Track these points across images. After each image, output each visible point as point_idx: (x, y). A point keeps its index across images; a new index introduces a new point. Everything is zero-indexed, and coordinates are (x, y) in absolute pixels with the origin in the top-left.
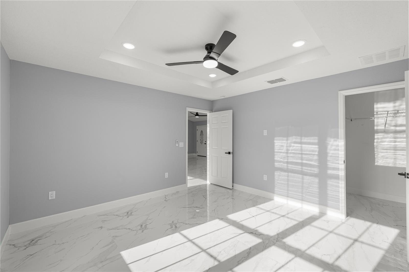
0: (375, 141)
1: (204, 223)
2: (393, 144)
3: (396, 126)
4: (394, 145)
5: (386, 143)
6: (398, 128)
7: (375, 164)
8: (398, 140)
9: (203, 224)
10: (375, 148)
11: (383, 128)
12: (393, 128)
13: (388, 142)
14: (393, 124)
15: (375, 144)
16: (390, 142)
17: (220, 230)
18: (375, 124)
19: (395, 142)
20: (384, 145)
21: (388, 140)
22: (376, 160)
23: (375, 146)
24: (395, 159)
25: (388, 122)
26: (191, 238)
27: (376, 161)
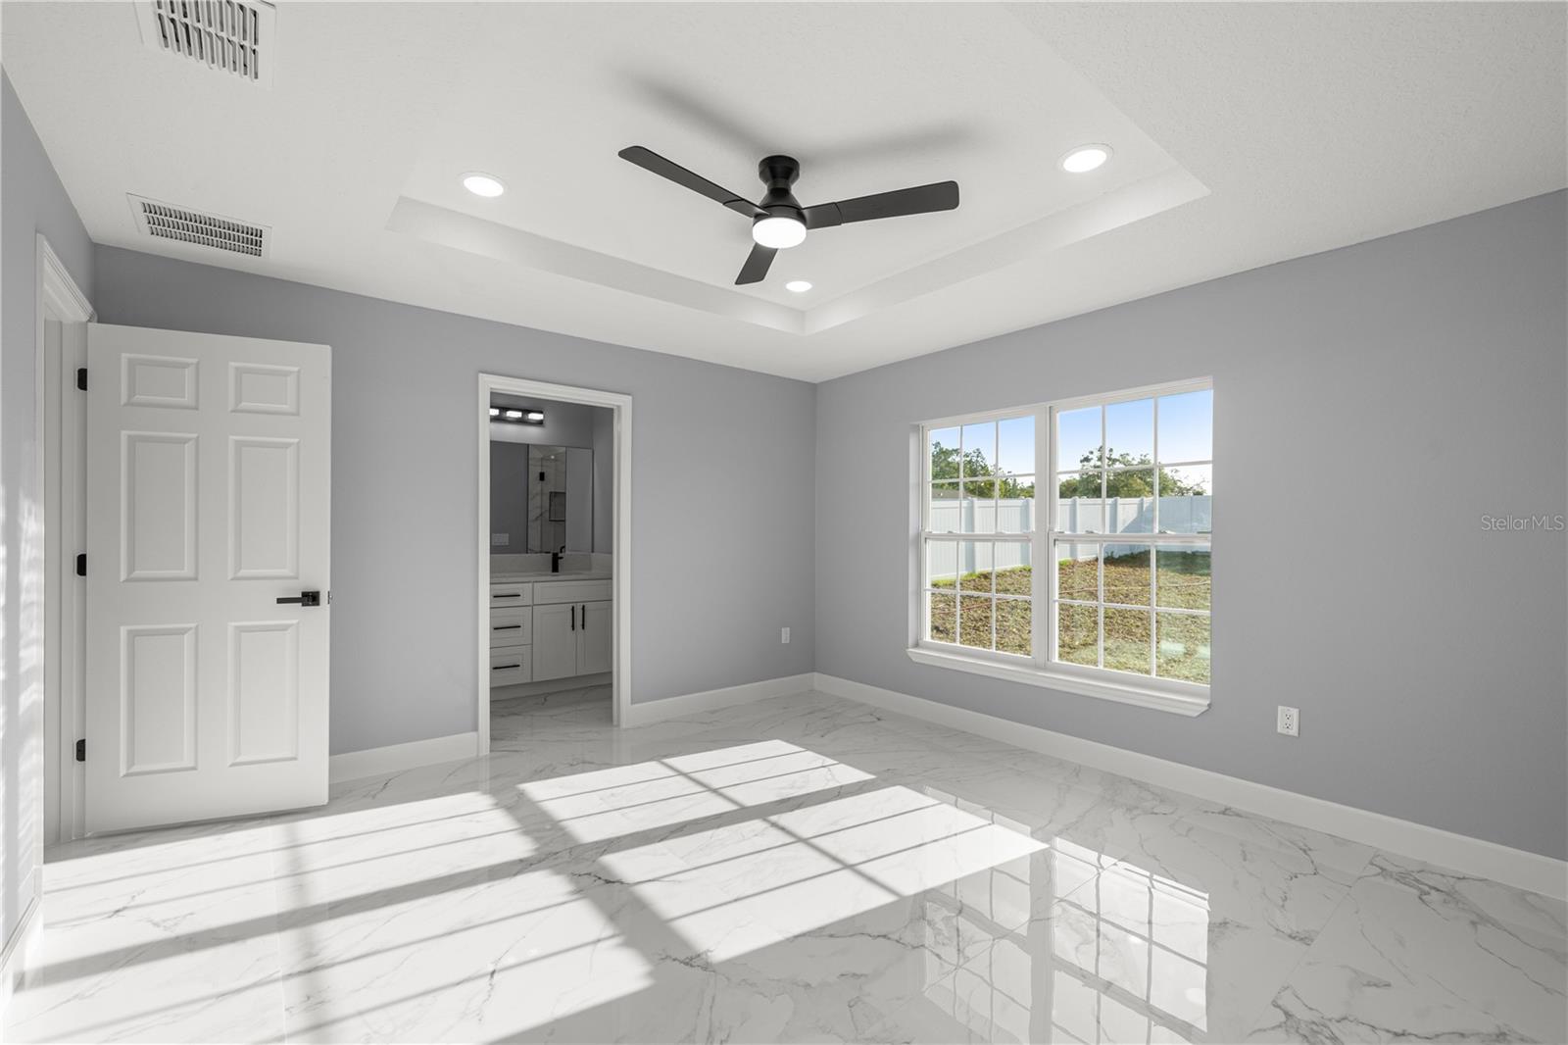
1: (796, 937)
9: (803, 935)
17: (729, 899)
26: (846, 874)
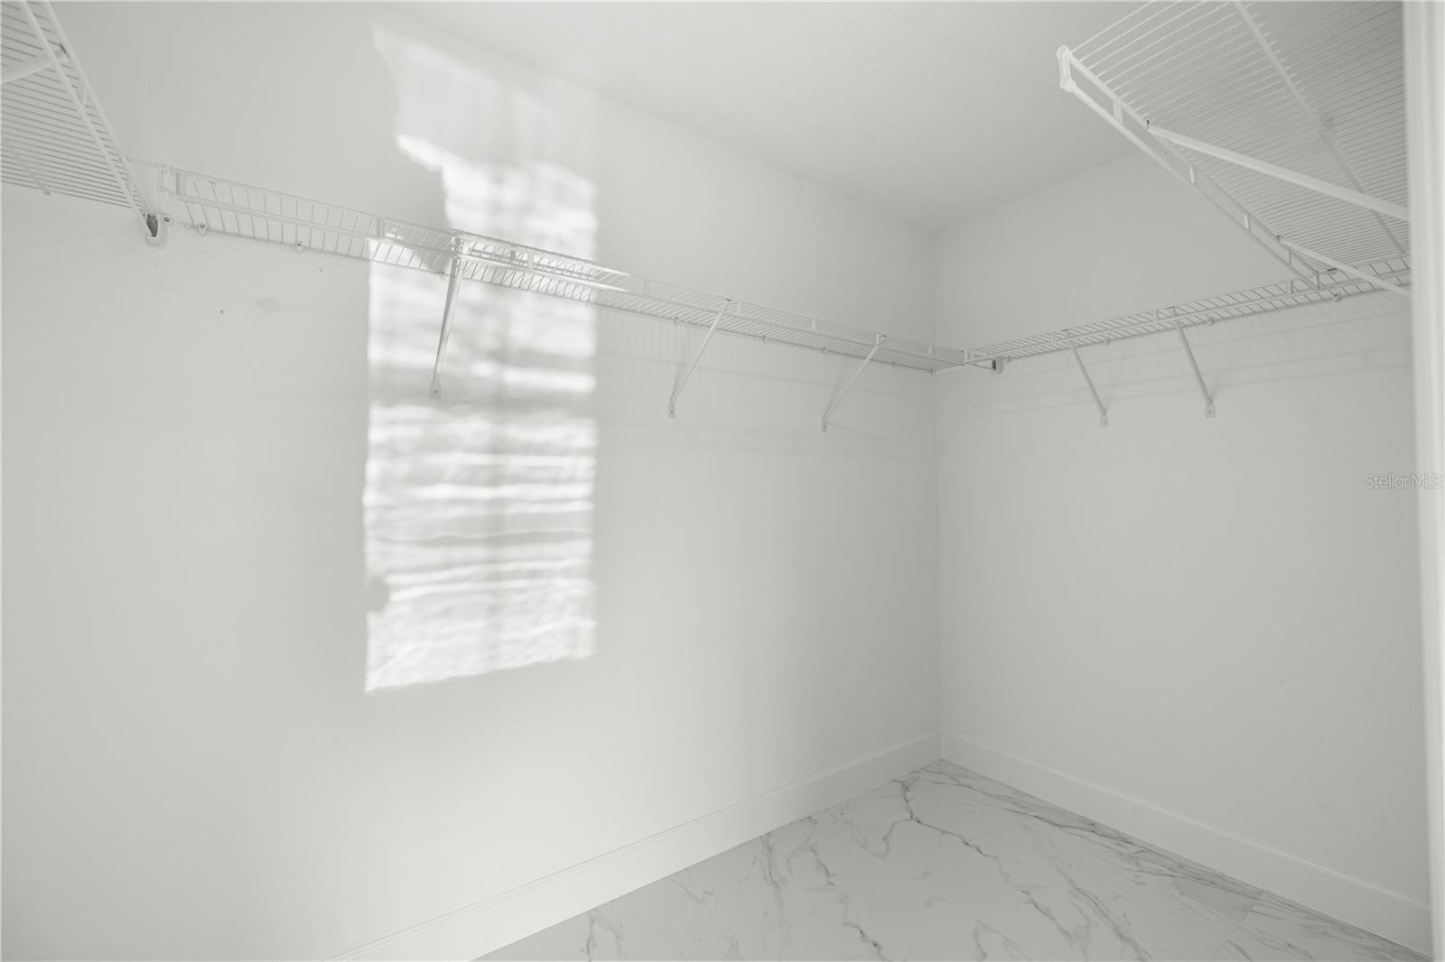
0: (374, 468)
2: (484, 493)
3: (501, 356)
4: (494, 502)
5: (443, 491)
6: (514, 377)
7: (362, 680)
8: (515, 463)
10: (370, 533)
11: (426, 359)
12: (484, 369)
13: (455, 481)
14: (488, 342)
15: (371, 498)
16: (470, 482)
18: (376, 312)
19: (496, 479)
20: (431, 503)
21: (453, 461)
22: (373, 644)
23: (370, 518)
24: (493, 610)
25: (459, 317)
27: (372, 659)
